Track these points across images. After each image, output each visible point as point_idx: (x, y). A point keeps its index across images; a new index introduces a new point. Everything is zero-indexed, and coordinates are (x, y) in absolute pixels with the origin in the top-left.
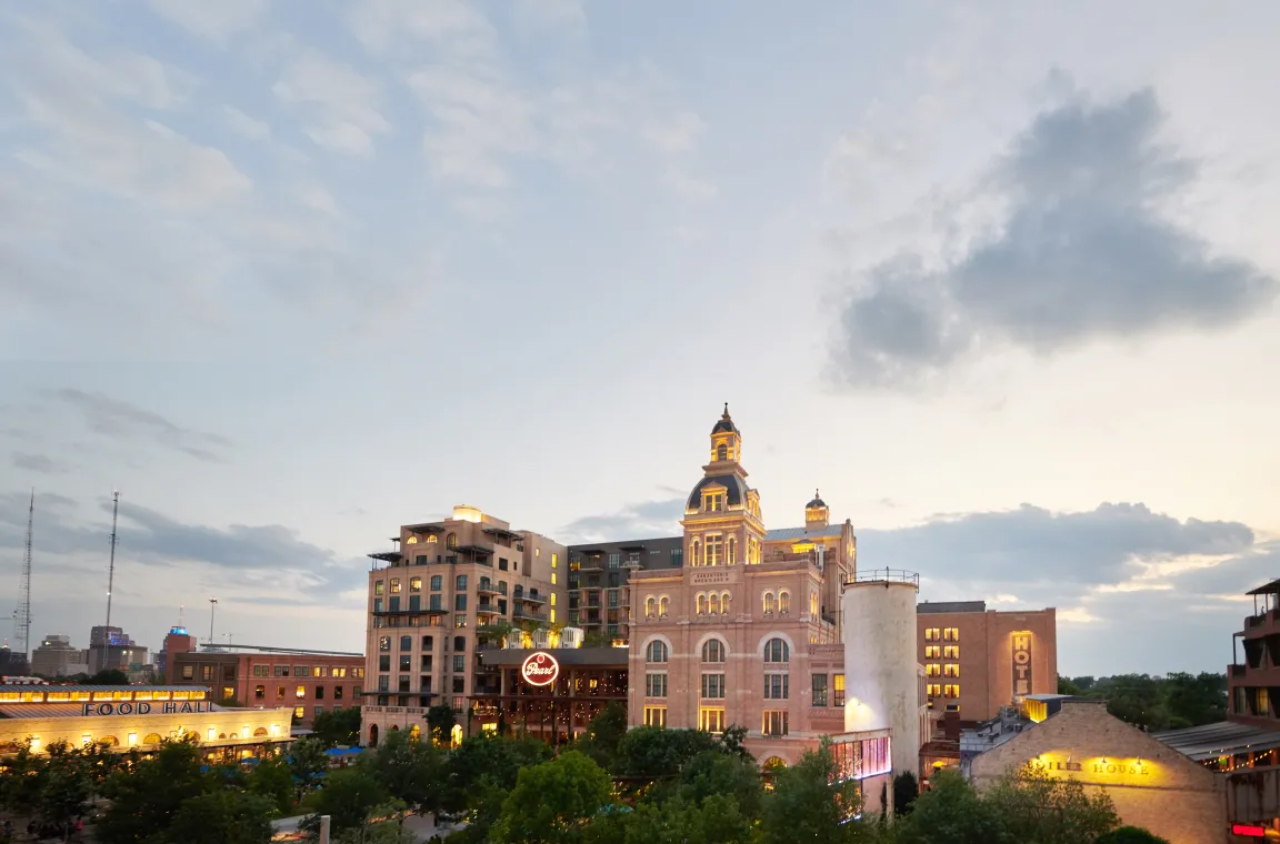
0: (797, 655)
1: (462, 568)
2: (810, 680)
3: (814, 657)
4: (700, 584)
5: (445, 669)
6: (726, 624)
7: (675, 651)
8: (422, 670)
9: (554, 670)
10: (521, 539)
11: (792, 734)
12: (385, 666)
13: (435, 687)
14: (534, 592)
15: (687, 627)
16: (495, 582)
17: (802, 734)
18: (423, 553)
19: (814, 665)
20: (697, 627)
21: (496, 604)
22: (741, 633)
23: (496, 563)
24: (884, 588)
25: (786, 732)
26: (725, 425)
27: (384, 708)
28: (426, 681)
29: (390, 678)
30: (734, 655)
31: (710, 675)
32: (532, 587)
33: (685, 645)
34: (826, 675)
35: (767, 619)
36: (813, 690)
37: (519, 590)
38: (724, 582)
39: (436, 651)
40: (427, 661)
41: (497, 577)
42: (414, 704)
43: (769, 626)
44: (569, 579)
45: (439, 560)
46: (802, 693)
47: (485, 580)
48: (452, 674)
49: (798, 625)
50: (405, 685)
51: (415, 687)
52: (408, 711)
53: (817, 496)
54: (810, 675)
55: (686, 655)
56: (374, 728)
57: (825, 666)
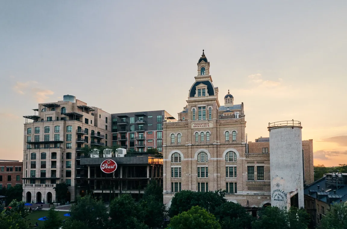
0: (241, 158)
1: (69, 123)
2: (247, 169)
3: (248, 159)
4: (196, 128)
5: (62, 167)
6: (208, 145)
7: (185, 157)
8: (52, 167)
9: (115, 167)
10: (94, 111)
11: (239, 192)
12: (33, 166)
13: (58, 175)
14: (99, 133)
15: (190, 147)
16: (83, 129)
17: (244, 192)
18: (51, 116)
19: (248, 163)
20: (195, 147)
21: (84, 138)
22: (215, 149)
23: (84, 121)
24: (291, 128)
25: (236, 192)
26: (203, 59)
27: (34, 185)
28: (53, 172)
29: (36, 171)
30: (212, 159)
31: (201, 168)
32: (98, 131)
33: (190, 155)
34: (253, 167)
35: (227, 143)
36: (248, 173)
37: (93, 132)
38: (207, 127)
39: (58, 159)
40: (54, 164)
41: (84, 127)
42: (48, 183)
43: (228, 146)
44: (112, 128)
45: (57, 119)
46: (243, 174)
47: (79, 128)
48: (65, 169)
49: (241, 145)
50: (43, 174)
51: (48, 175)
52: (46, 186)
53: (229, 93)
54: (246, 167)
55: (190, 159)
56: (29, 194)
57: (253, 163)
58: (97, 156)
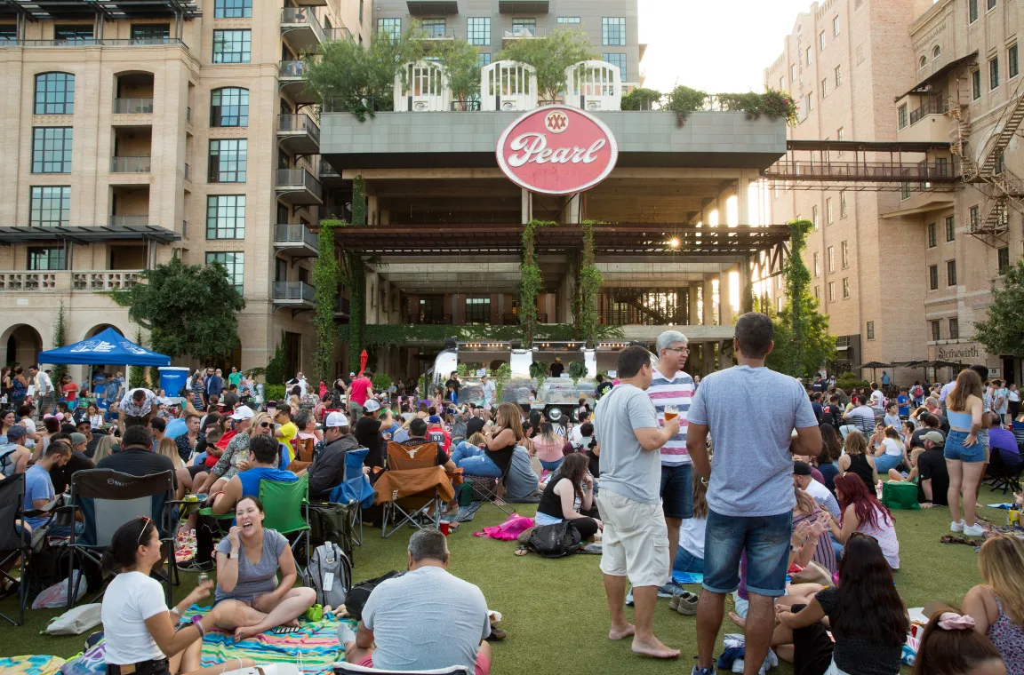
8: (116, 167)
28: (129, 198)
40: (132, 143)
58: (438, 102)
